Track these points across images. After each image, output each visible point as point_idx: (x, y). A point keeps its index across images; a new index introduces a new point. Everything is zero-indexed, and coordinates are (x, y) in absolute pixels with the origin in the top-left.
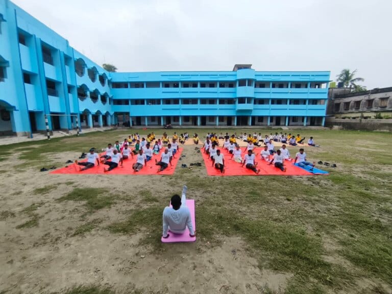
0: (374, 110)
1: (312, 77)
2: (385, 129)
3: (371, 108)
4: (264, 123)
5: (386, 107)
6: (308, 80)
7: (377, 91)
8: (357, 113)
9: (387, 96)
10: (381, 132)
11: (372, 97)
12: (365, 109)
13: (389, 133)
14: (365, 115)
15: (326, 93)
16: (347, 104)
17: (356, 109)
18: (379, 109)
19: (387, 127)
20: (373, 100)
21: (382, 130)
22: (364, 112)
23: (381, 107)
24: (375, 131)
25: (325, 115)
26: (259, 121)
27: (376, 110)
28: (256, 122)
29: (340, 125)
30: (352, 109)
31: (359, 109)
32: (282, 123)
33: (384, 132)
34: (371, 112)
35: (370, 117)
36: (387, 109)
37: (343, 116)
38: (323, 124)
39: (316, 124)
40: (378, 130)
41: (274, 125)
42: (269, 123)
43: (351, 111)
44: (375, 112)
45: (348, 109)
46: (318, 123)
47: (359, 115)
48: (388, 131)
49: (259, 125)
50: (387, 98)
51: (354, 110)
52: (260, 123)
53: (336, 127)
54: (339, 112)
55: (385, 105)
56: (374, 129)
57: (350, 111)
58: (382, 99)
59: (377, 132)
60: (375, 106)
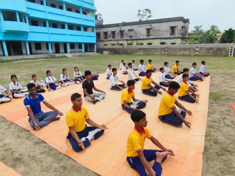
0: (126, 39)
1: (82, 3)
2: (141, 52)
3: (123, 37)
4: (42, 51)
5: (132, 36)
6: (80, 5)
7: (124, 24)
8: (114, 41)
9: (132, 29)
10: (138, 55)
11: (123, 28)
12: (119, 38)
13: (144, 55)
14: (120, 42)
15: (94, 21)
16: (106, 33)
17: (113, 38)
18: (128, 38)
19: (142, 51)
20: (123, 31)
21: (139, 54)
22: (119, 40)
23: (129, 37)
24: (134, 54)
25: (95, 42)
26: (36, 49)
27: (127, 39)
28: (34, 50)
29: (107, 51)
30: (109, 37)
31: (115, 37)
32: (62, 50)
33: (140, 55)
34: (124, 40)
35: (124, 44)
36: (134, 38)
37: (104, 43)
38: (96, 50)
39: (88, 50)
40: (136, 54)
41: (55, 53)
42: (51, 51)
43: (110, 39)
44: (126, 40)
45: (107, 38)
46: (90, 49)
47: (116, 42)
48: (143, 54)
49: (38, 54)
50: (133, 30)
51: (111, 39)
52: (39, 51)
53: (106, 53)
54: (101, 39)
55: (132, 35)
56: (133, 53)
57: (108, 39)
58: (130, 30)
59: (136, 55)
60: (126, 36)
